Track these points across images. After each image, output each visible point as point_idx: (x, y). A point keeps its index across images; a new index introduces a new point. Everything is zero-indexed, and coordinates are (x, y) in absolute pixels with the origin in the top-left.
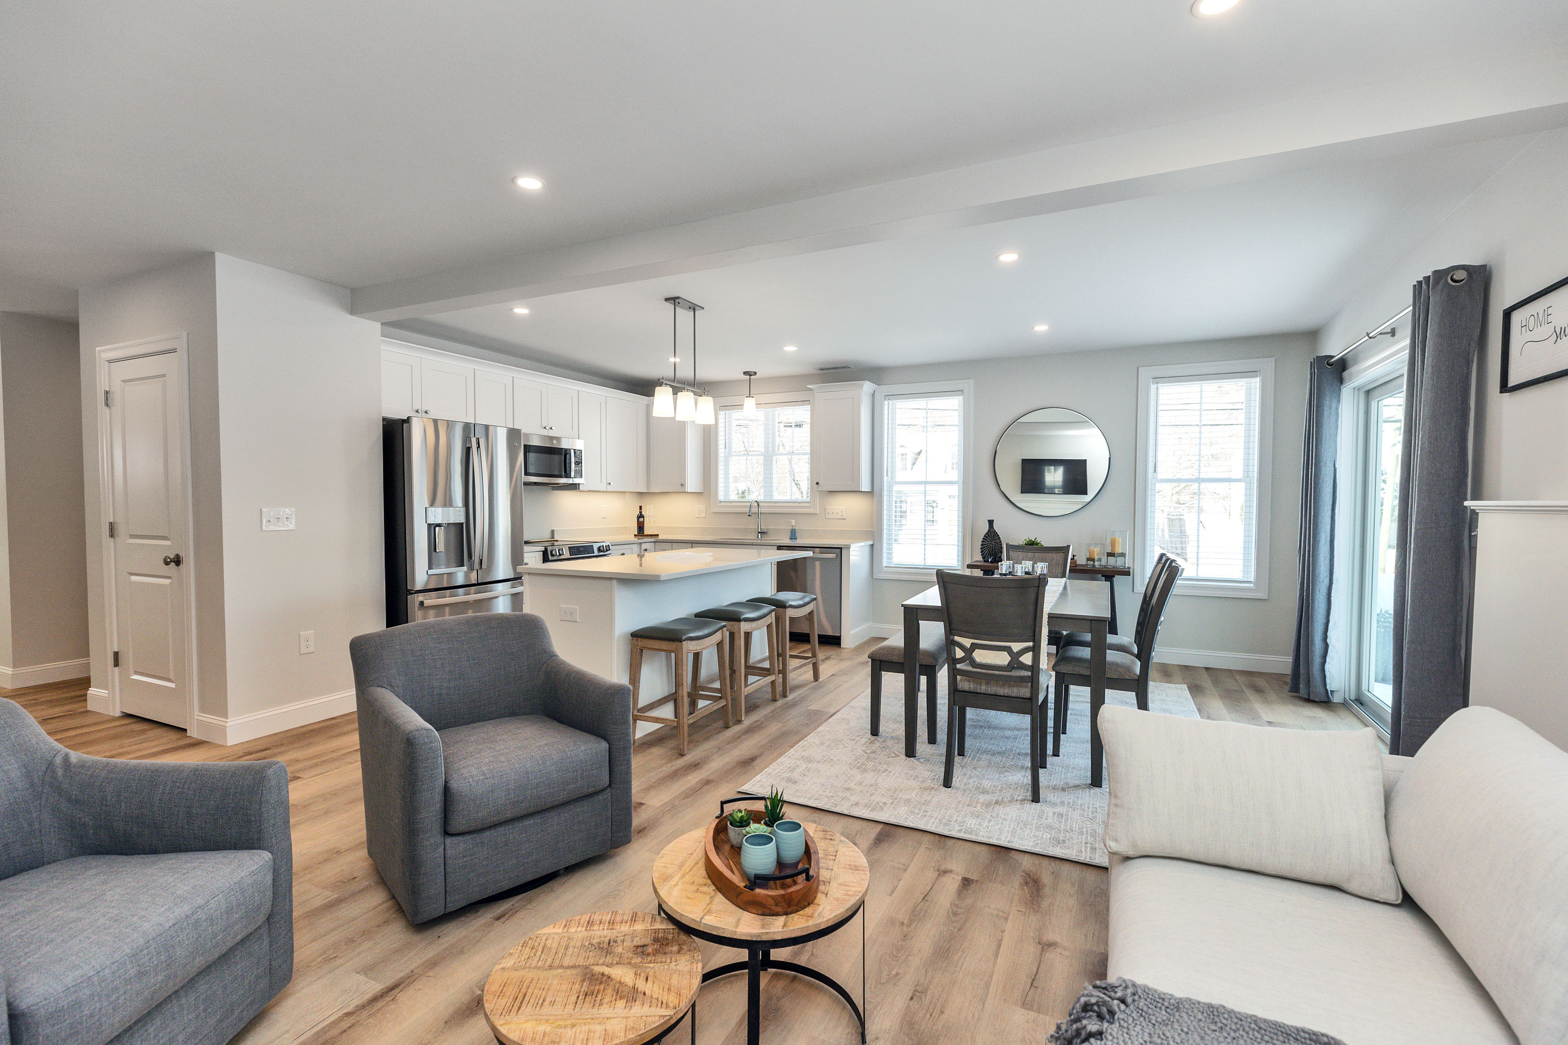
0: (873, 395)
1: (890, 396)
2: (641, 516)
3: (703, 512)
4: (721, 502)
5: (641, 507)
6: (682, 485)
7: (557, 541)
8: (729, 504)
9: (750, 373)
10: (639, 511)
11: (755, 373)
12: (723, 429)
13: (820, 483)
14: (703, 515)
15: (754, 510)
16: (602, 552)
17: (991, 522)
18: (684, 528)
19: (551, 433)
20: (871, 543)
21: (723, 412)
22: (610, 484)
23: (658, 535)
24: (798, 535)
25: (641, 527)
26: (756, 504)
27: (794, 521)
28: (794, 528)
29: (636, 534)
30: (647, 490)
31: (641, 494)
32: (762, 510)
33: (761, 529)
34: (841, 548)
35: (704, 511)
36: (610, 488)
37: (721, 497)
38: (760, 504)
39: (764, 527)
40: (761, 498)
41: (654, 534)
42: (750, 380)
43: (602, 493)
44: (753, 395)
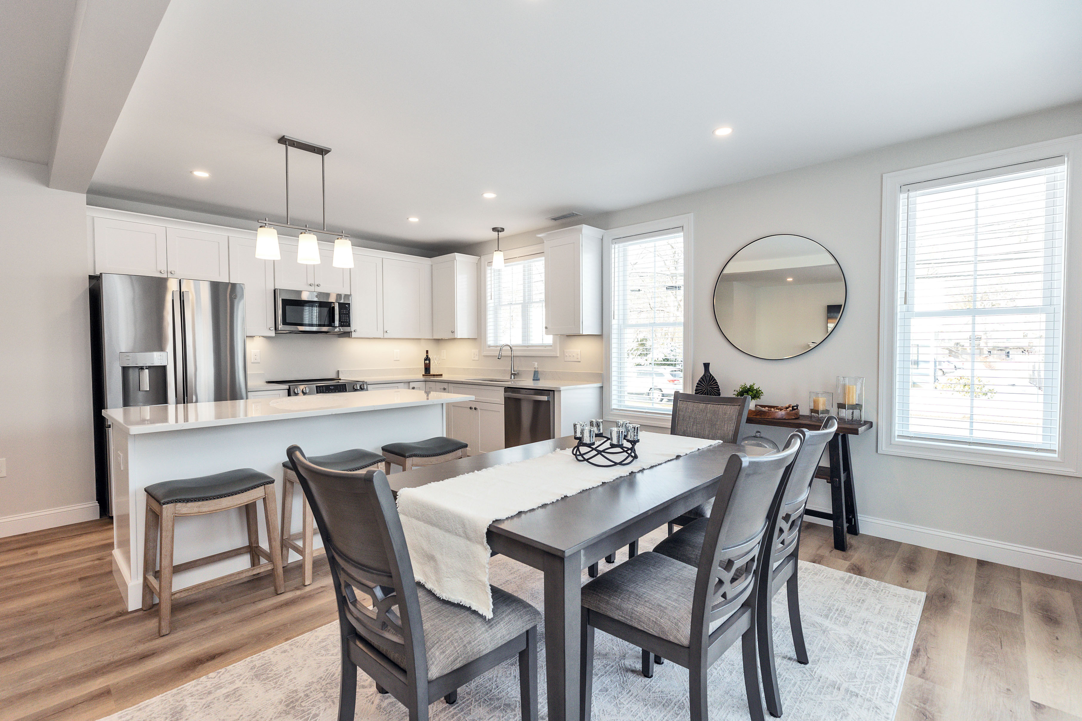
0: (602, 239)
1: (617, 240)
2: (427, 358)
3: (473, 355)
4: (489, 346)
5: (427, 352)
6: (454, 332)
7: (340, 379)
8: (494, 348)
9: (498, 230)
10: (425, 354)
11: (503, 228)
14: (475, 358)
17: (707, 366)
18: (463, 369)
20: (599, 385)
22: (386, 331)
23: (441, 375)
24: (539, 376)
25: (427, 369)
27: (536, 363)
28: (537, 370)
29: (424, 374)
32: (515, 353)
35: (475, 355)
36: (388, 336)
37: (489, 342)
38: (513, 348)
41: (438, 374)
42: (498, 236)
43: (378, 340)
44: (500, 251)
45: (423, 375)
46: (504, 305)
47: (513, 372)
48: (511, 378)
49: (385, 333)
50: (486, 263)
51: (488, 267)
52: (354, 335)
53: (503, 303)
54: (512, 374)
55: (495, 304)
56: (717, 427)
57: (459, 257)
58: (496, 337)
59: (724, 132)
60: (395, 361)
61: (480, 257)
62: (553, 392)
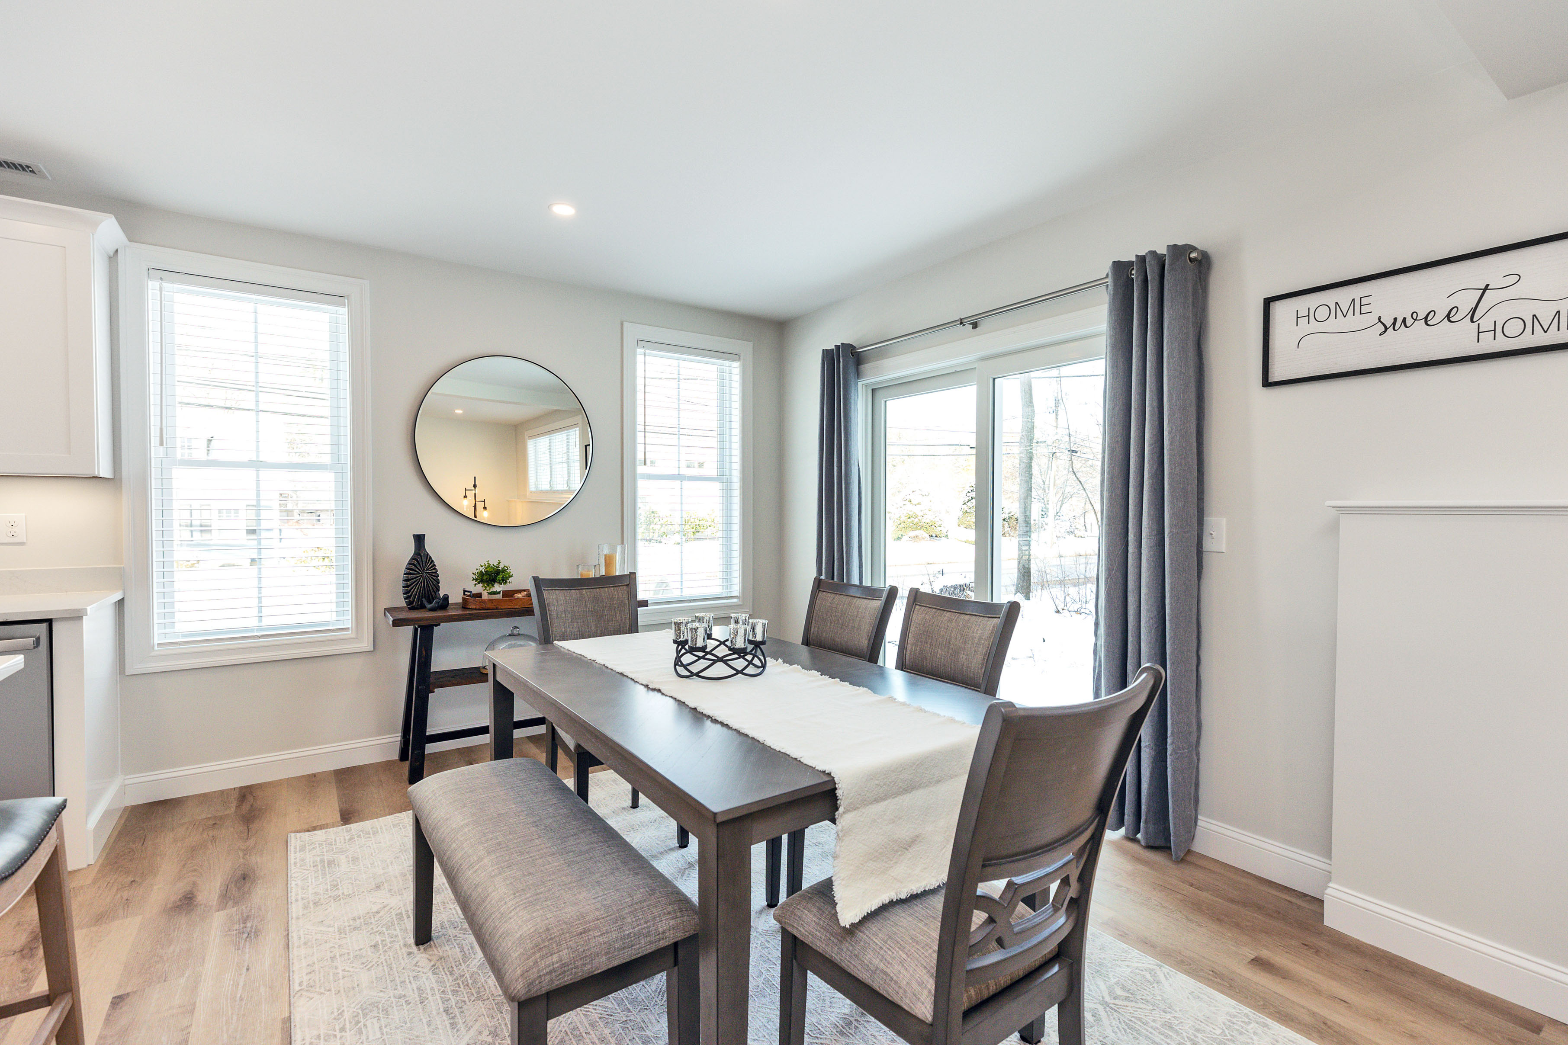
17: (419, 539)
20: (118, 596)
34: (50, 622)
56: (606, 618)
59: (564, 210)
62: (44, 626)
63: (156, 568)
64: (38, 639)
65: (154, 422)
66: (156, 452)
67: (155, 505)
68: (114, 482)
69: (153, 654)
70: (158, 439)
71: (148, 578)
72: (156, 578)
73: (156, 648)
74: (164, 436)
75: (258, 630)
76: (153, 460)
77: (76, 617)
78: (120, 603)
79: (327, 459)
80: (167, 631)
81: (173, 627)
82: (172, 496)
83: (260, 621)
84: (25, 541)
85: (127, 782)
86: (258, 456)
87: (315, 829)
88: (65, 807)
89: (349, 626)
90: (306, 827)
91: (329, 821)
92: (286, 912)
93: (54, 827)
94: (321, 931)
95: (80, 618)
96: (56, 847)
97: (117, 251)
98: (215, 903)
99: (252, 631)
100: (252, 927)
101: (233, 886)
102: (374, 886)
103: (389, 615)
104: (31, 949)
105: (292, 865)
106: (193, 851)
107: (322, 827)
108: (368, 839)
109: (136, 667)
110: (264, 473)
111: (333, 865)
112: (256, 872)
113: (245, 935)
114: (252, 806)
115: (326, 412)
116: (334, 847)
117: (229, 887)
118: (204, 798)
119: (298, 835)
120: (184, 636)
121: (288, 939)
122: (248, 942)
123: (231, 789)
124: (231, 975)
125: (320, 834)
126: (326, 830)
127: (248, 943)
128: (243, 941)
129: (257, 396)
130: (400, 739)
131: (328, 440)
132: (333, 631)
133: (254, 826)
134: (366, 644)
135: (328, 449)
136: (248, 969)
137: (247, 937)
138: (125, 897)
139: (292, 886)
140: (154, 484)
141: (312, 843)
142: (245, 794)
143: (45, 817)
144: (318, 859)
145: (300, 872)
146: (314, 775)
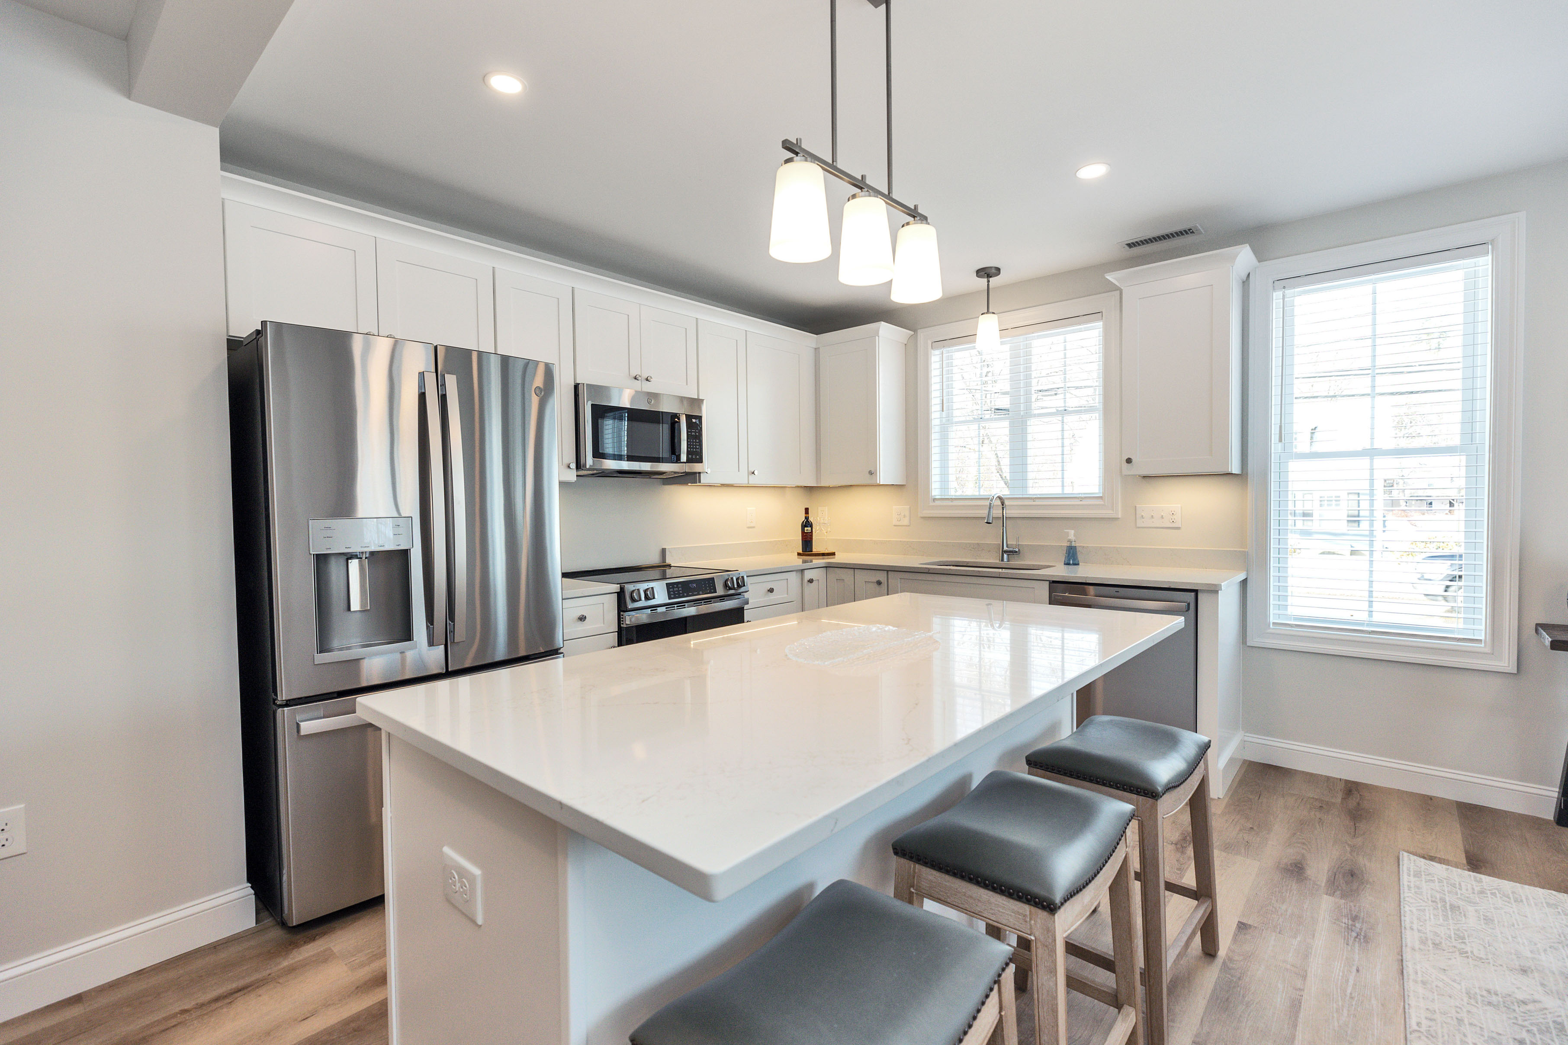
1: (1286, 280)
2: (807, 524)
3: (905, 516)
4: (934, 500)
5: (807, 510)
6: (871, 473)
8: (949, 503)
9: (988, 271)
10: (804, 515)
11: (998, 270)
12: (938, 379)
13: (1134, 461)
14: (906, 522)
15: (997, 512)
16: (730, 589)
18: (875, 542)
19: (648, 387)
20: (1242, 576)
21: (937, 352)
22: (753, 473)
23: (834, 554)
24: (1080, 557)
25: (807, 541)
26: (999, 503)
27: (1072, 532)
28: (1073, 544)
29: (801, 551)
30: (817, 483)
31: (809, 489)
32: (1008, 512)
33: (1007, 546)
34: (1196, 592)
35: (907, 514)
36: (753, 480)
37: (936, 492)
38: (1007, 503)
39: (1011, 542)
40: (1005, 492)
41: (826, 552)
42: (988, 285)
43: (740, 488)
44: (993, 313)
45: (799, 554)
46: (956, 423)
47: (1005, 548)
48: (1002, 560)
49: (750, 476)
50: (930, 343)
51: (932, 351)
52: (704, 479)
53: (955, 420)
54: (1004, 552)
55: (941, 421)
57: (885, 329)
58: (944, 481)
60: (749, 528)
61: (915, 331)
62: (1193, 594)
63: (1273, 554)
64: (1189, 604)
65: (1275, 420)
66: (1275, 447)
67: (1274, 496)
68: (1242, 477)
69: (1269, 631)
70: (1278, 436)
71: (1266, 563)
72: (1273, 564)
73: (1271, 626)
74: (1283, 432)
75: (1368, 625)
76: (1273, 455)
77: (1214, 590)
78: (1244, 583)
79: (1456, 441)
80: (1281, 612)
81: (1286, 609)
82: (1288, 488)
83: (1370, 615)
84: (1180, 526)
85: (1246, 739)
86: (1372, 444)
87: (1432, 859)
88: (1210, 746)
89: (1482, 638)
90: (1420, 851)
91: (1451, 859)
92: (1399, 934)
93: (1202, 760)
94: (1443, 980)
95: (1216, 592)
96: (1204, 776)
97: (1249, 274)
98: (1323, 884)
99: (1362, 625)
100: (1361, 929)
101: (1340, 877)
102: (1517, 967)
103: (1544, 633)
104: (1182, 847)
105: (1406, 888)
106: (1302, 824)
107: (1441, 861)
108: (1507, 904)
109: (1255, 640)
110: (1379, 462)
111: (1457, 912)
112: (1365, 875)
113: (1354, 934)
114: (1359, 804)
115: (1458, 385)
116: (1459, 892)
117: (1337, 876)
118: (1311, 778)
119: (1413, 857)
120: (1296, 619)
121: (1402, 966)
122: (1357, 942)
123: (1337, 779)
124: (1341, 967)
125: (1439, 869)
126: (1447, 867)
127: (1357, 945)
128: (1352, 939)
129: (1373, 381)
130: (1556, 796)
131: (1458, 417)
132: (1459, 640)
133: (1362, 826)
134: (1506, 662)
135: (1457, 429)
136: (1358, 971)
137: (1356, 937)
138: (1246, 839)
139: (1406, 910)
140: (1274, 477)
141: (1430, 874)
142: (1351, 788)
143: (1197, 749)
144: (1438, 896)
145: (1416, 900)
146: (1431, 798)
